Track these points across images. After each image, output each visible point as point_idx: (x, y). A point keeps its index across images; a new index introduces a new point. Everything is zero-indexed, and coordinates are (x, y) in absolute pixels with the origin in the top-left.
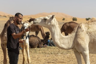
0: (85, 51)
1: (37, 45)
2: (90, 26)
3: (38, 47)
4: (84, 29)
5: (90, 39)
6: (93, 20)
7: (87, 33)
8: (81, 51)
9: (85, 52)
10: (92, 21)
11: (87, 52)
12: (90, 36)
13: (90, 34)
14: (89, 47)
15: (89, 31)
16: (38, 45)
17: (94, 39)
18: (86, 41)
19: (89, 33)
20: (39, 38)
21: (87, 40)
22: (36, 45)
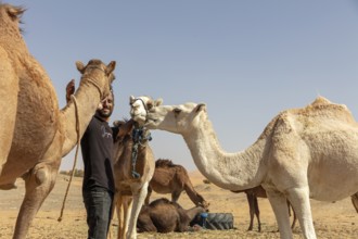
0: (297, 186)
1: (175, 226)
2: (310, 119)
3: (178, 230)
4: (293, 127)
5: (311, 154)
6: (320, 104)
7: (303, 138)
8: (285, 188)
9: (297, 189)
10: (317, 108)
11: (304, 191)
12: (312, 145)
13: (311, 139)
14: (308, 176)
15: (308, 131)
16: (178, 224)
17: (323, 154)
18: (299, 159)
19: (307, 138)
20: (179, 207)
21: (302, 157)
22: (172, 225)
